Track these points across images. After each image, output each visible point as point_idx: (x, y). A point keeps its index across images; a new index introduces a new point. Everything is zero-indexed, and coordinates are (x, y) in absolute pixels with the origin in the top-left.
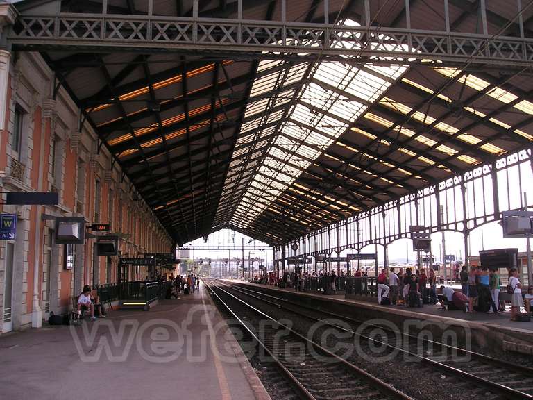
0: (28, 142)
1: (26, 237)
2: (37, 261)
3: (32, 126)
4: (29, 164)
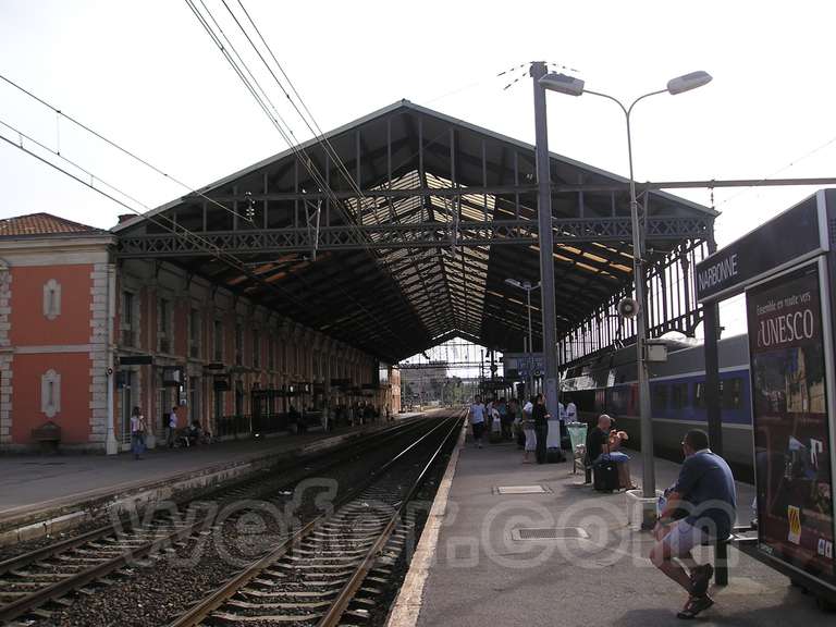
0: (137, 315)
1: (139, 383)
2: (149, 401)
3: (140, 303)
4: (139, 331)
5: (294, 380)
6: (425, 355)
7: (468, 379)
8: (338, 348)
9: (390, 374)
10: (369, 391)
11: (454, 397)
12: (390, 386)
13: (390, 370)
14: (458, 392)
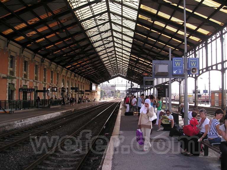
5: (51, 86)
6: (108, 82)
7: (122, 91)
8: (75, 76)
9: (96, 88)
10: (88, 93)
11: (118, 96)
12: (97, 91)
13: (97, 86)
14: (119, 94)
